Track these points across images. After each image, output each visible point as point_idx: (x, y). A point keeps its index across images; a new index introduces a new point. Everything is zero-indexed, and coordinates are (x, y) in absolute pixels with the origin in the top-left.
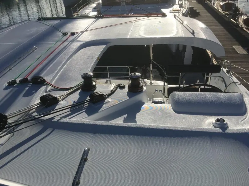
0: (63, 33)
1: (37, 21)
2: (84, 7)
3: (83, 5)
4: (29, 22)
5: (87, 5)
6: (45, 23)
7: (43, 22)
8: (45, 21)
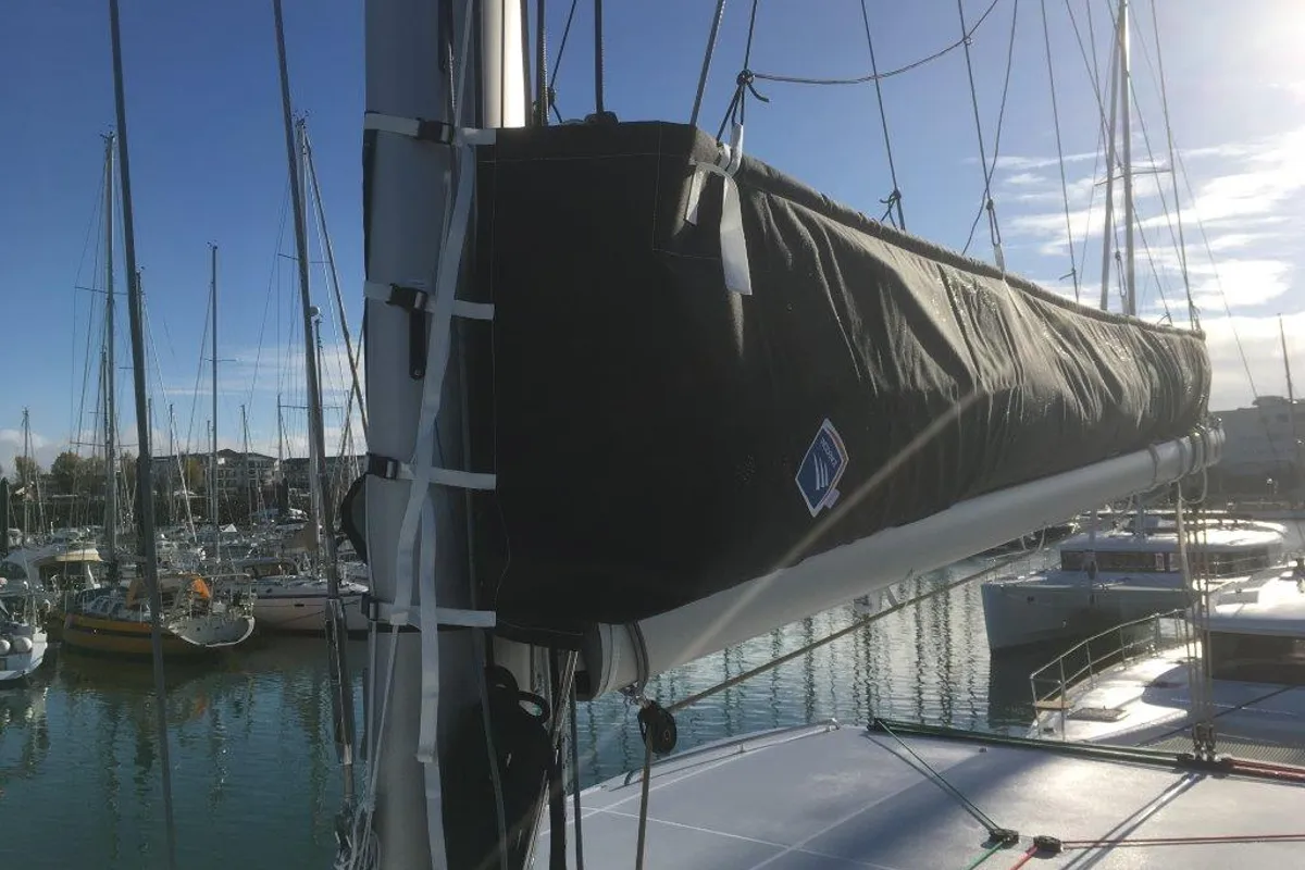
0: (992, 832)
1: (865, 735)
2: (1097, 668)
3: (1093, 660)
4: (828, 731)
5: (1118, 659)
6: (903, 751)
7: (890, 741)
8: (904, 740)
